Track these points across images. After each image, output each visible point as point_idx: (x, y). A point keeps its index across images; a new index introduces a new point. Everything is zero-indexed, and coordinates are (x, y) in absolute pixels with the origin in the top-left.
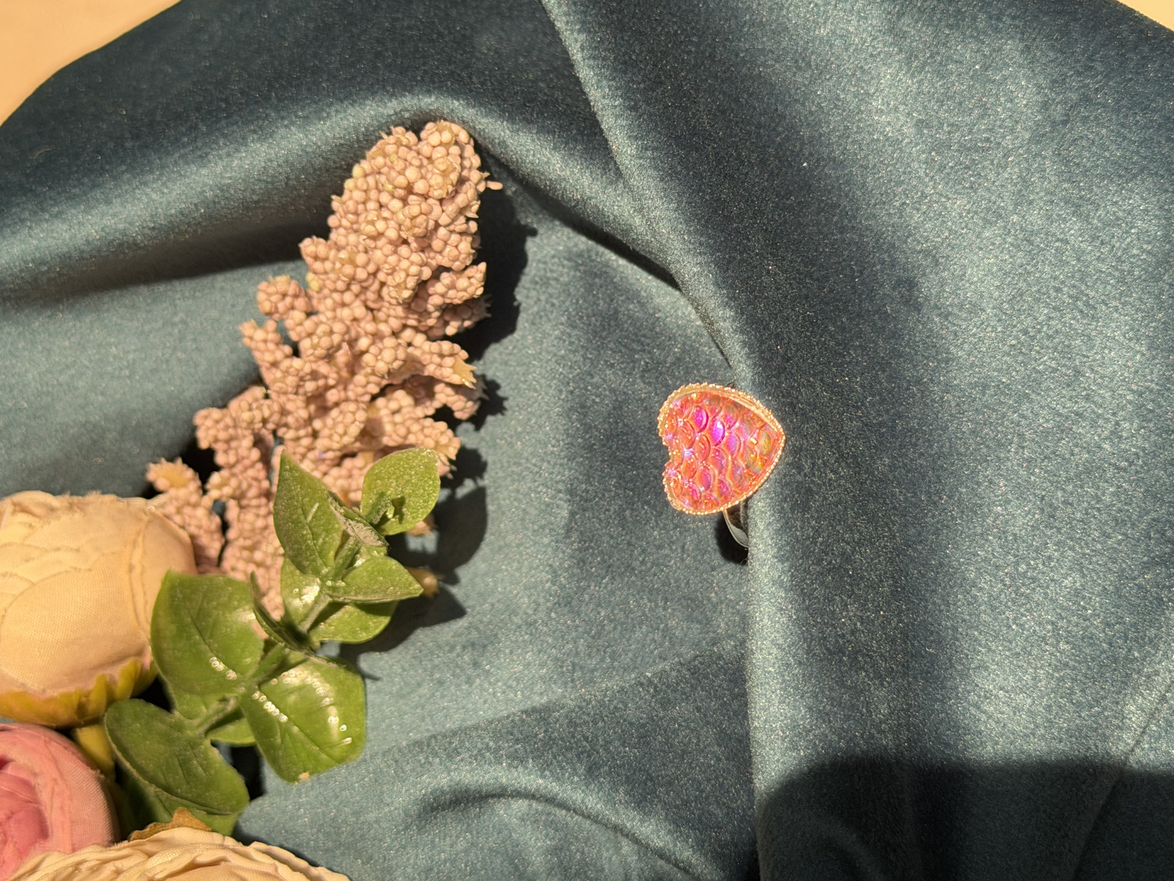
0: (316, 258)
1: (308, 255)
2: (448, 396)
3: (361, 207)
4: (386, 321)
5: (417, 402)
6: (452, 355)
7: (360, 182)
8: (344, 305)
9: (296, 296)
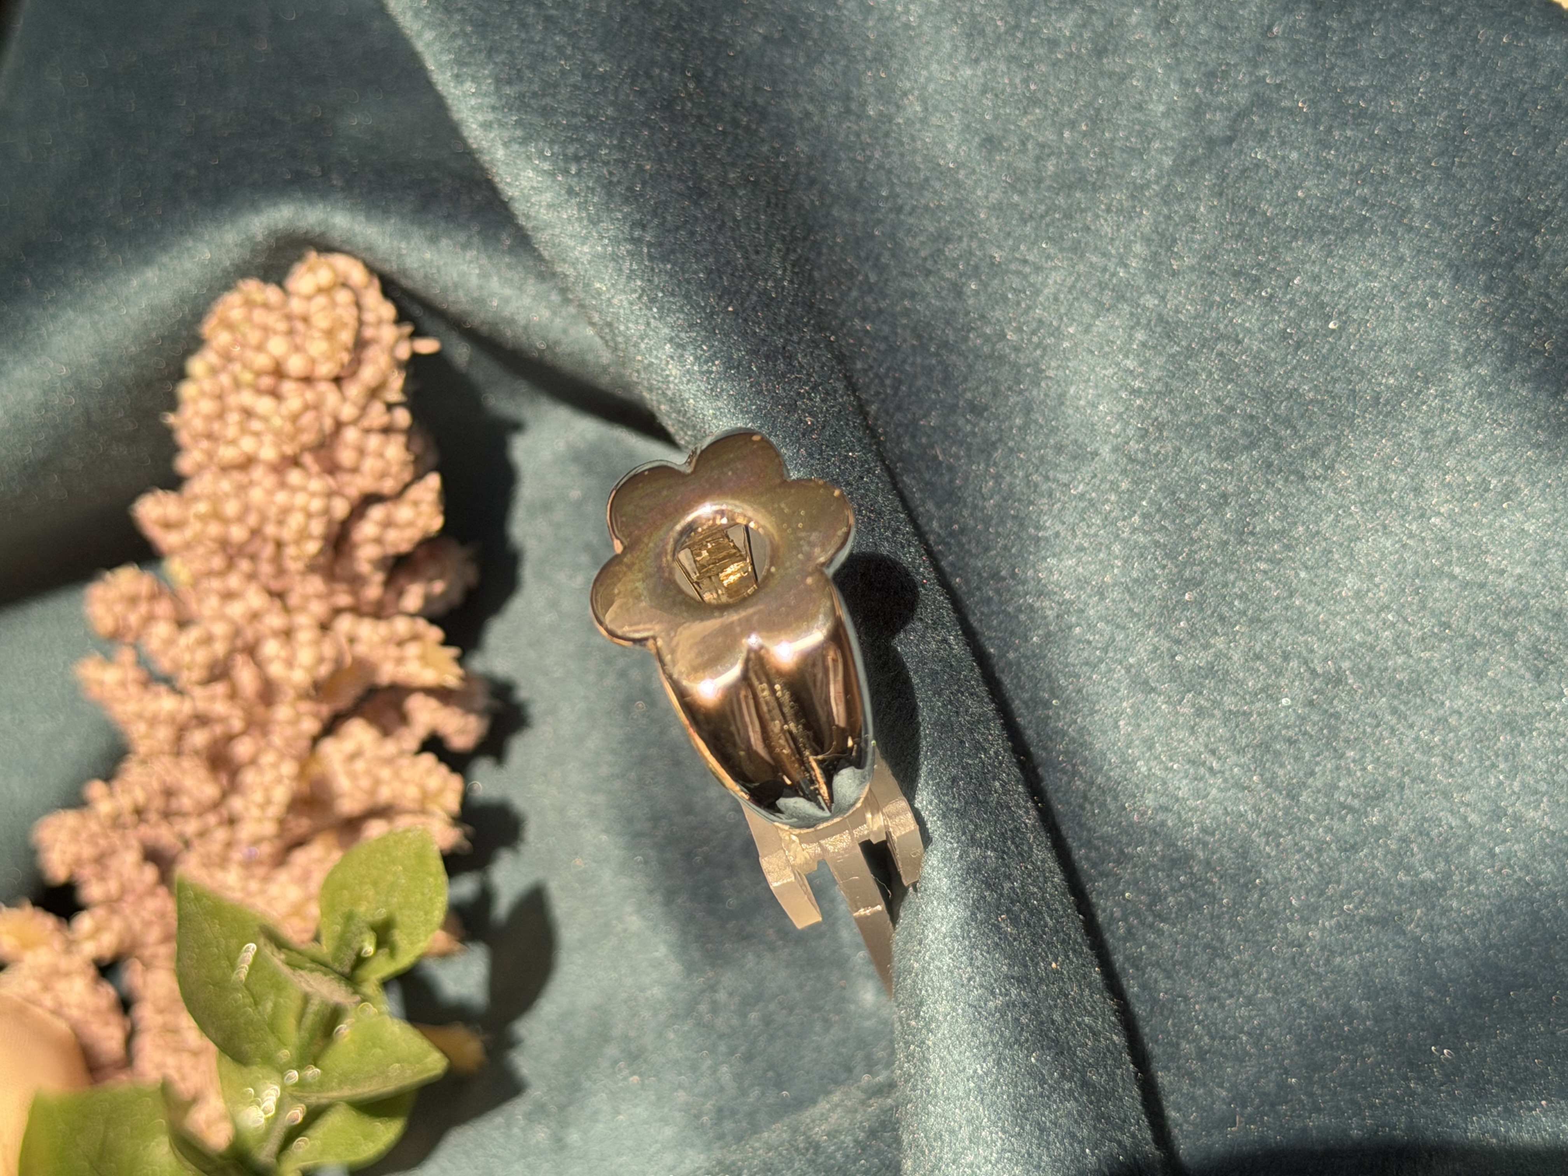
0: (167, 526)
1: (150, 523)
2: (431, 713)
3: (216, 426)
4: (303, 608)
6: (416, 638)
7: (207, 385)
9: (154, 597)
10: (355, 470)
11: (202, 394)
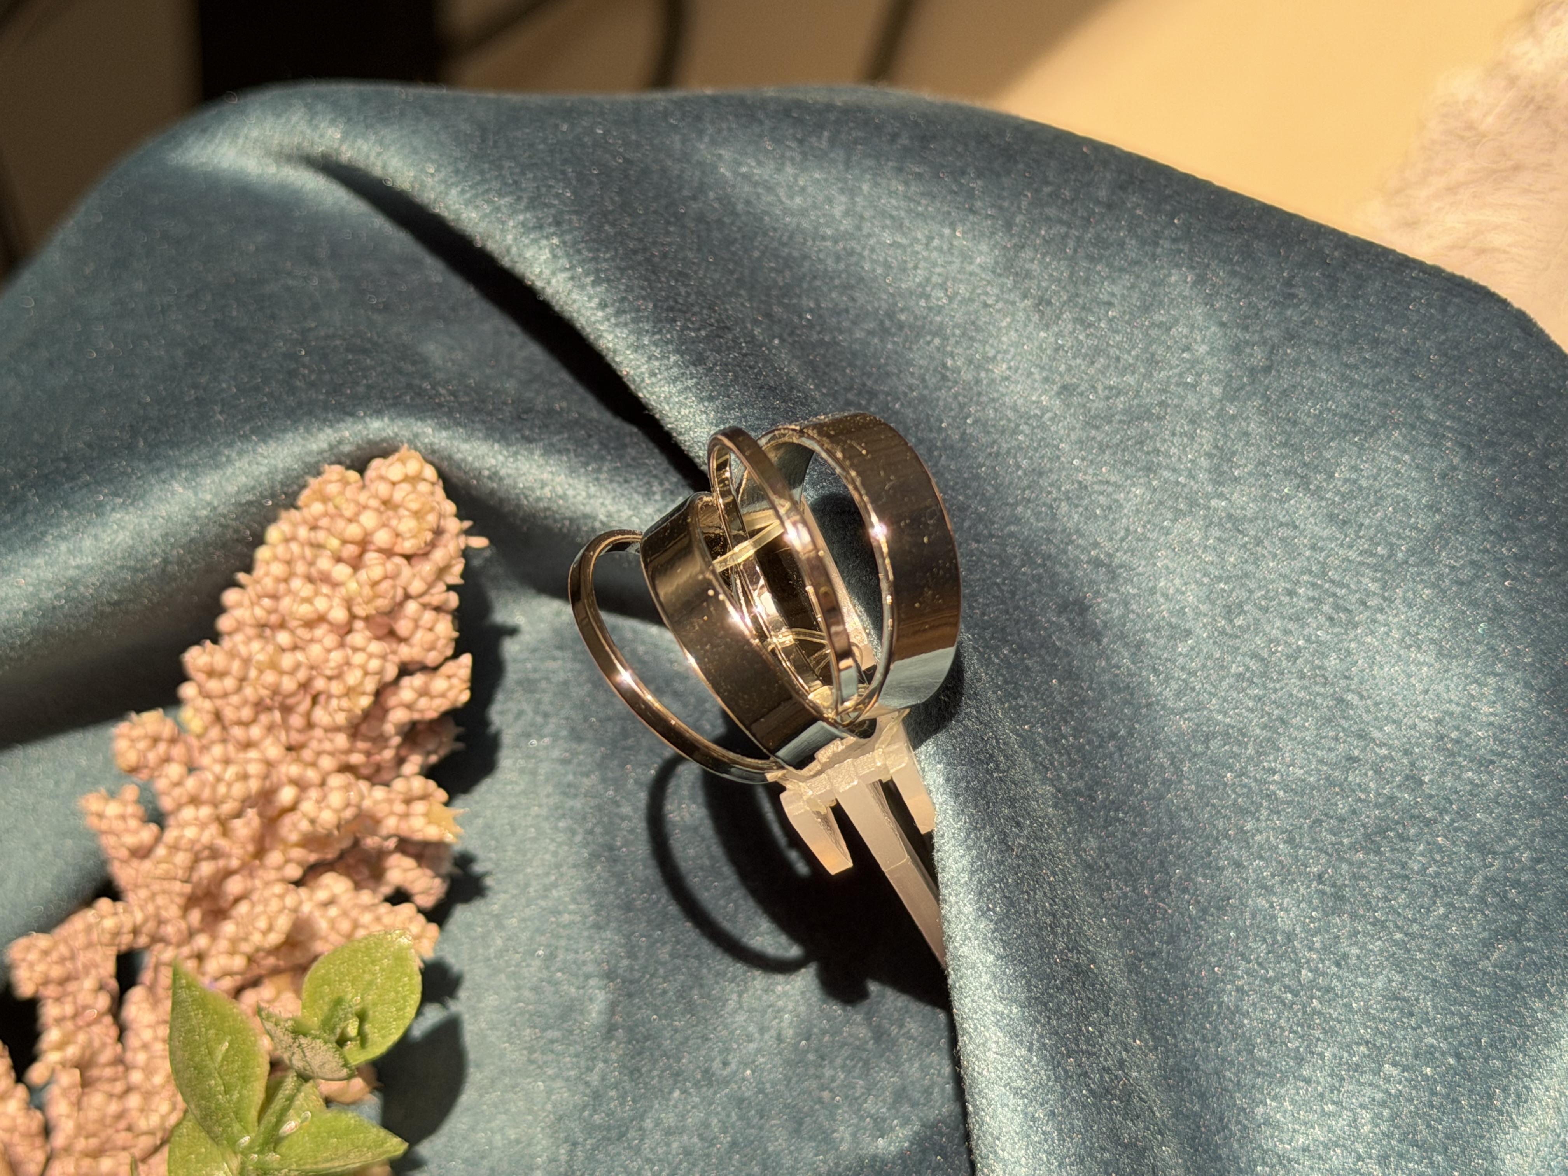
2: (406, 870)
3: (282, 587)
5: (358, 886)
6: (424, 797)
7: (281, 550)
8: (248, 745)
9: (173, 741)
10: (405, 640)
11: (275, 558)
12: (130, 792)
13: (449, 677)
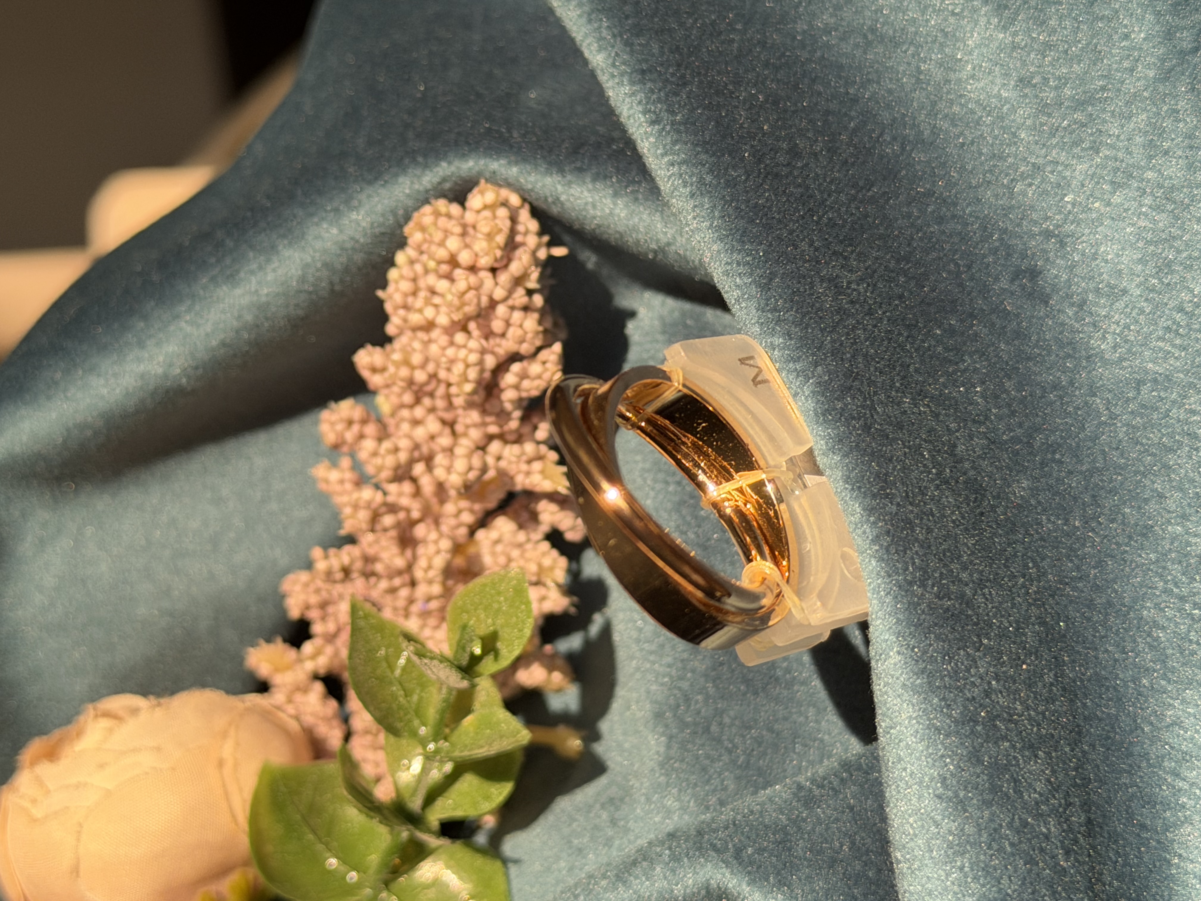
0: (374, 370)
1: (364, 368)
2: (552, 513)
3: (410, 300)
4: (465, 435)
5: (521, 527)
6: (538, 458)
7: (406, 271)
8: (416, 423)
9: (364, 422)
10: (503, 335)
11: (402, 277)
12: (345, 462)
13: (544, 363)
